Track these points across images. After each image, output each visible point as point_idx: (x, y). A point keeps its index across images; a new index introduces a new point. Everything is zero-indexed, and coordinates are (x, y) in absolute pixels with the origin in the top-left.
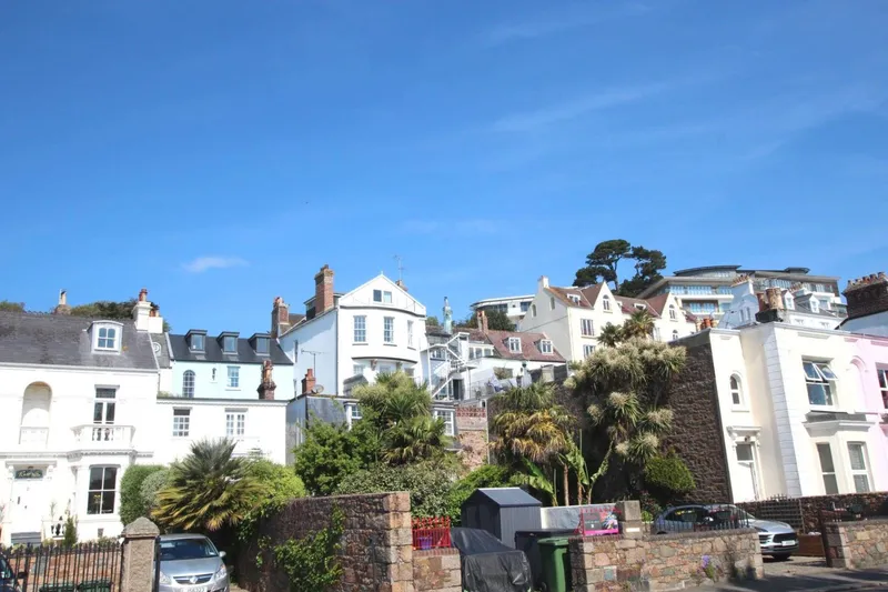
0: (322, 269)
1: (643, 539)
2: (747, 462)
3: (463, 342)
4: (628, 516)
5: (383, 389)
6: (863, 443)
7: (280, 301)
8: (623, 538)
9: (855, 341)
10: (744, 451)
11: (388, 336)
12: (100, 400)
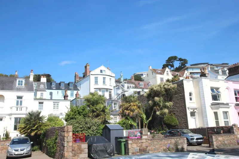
0: (86, 64)
1: (148, 140)
2: (194, 117)
3: (125, 84)
4: (144, 133)
5: (91, 96)
6: (228, 112)
7: (77, 73)
8: (141, 139)
9: (228, 82)
10: (193, 114)
11: (104, 82)
12: (18, 100)
